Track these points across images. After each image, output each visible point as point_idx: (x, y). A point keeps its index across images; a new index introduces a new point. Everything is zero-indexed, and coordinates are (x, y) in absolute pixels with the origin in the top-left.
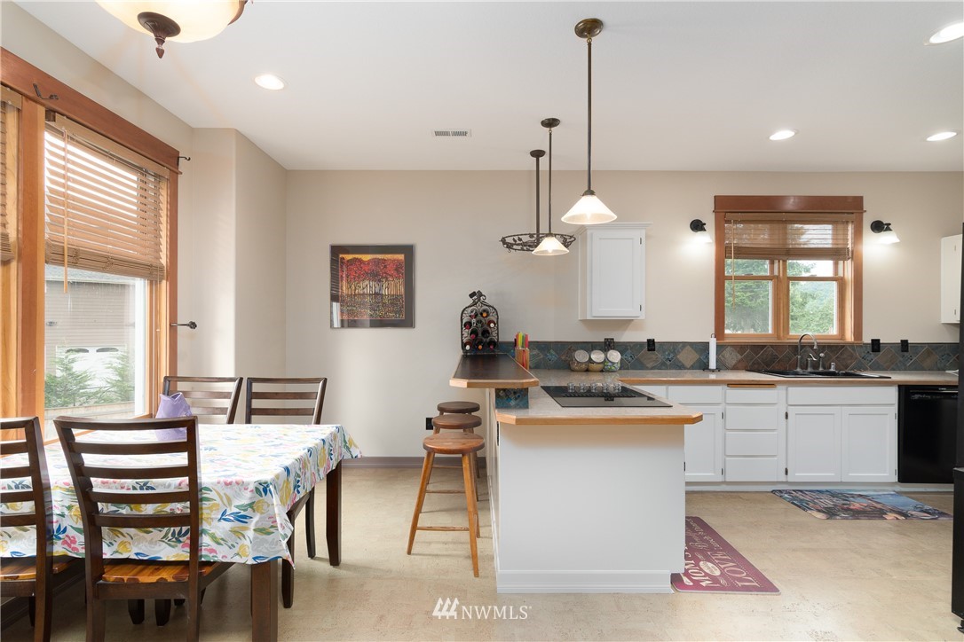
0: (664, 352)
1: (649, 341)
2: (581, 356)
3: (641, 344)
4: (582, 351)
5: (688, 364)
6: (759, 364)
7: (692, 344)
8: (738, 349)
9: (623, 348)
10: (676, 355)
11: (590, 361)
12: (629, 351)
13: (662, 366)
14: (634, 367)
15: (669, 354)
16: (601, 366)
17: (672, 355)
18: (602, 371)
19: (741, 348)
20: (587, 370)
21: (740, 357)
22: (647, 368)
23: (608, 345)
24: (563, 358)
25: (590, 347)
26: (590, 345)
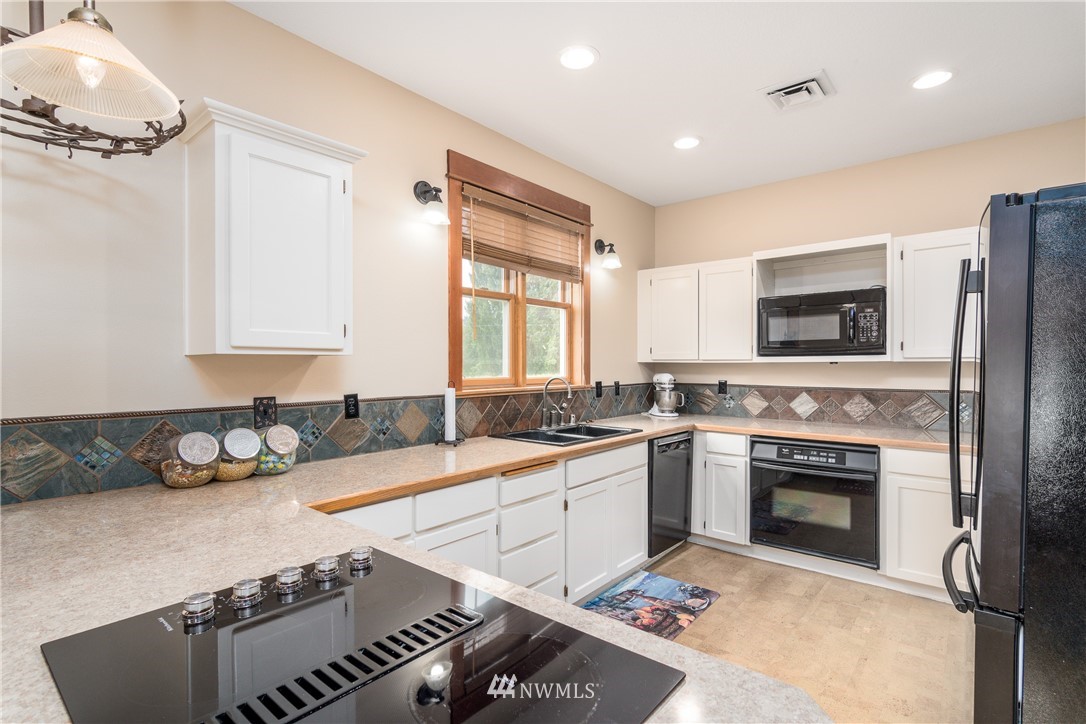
0: (375, 418)
1: (347, 397)
2: (196, 448)
3: (333, 405)
4: (199, 435)
5: (412, 435)
6: (501, 424)
7: (418, 400)
8: (478, 404)
9: (297, 416)
10: (393, 420)
11: (225, 457)
12: (310, 422)
13: (373, 445)
14: (321, 455)
15: (383, 421)
16: (252, 465)
17: (387, 423)
18: (252, 476)
19: (481, 401)
20: (214, 480)
21: (481, 416)
22: (345, 454)
23: (264, 414)
24: (138, 455)
25: (218, 421)
26: (218, 415)
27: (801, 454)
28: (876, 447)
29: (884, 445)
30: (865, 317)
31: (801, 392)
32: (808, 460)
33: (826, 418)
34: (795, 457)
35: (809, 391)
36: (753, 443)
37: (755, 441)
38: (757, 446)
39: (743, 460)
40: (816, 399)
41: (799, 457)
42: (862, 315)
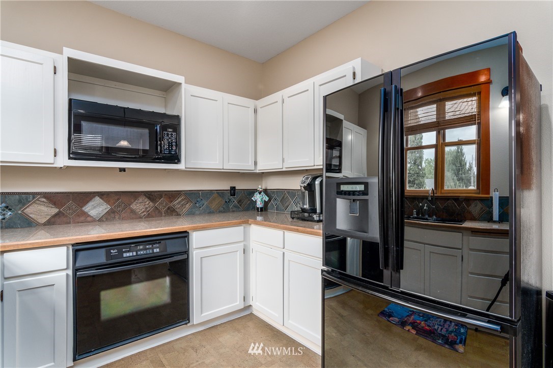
27: (129, 251)
28: (186, 232)
29: (190, 230)
30: (168, 134)
31: (94, 197)
32: (137, 255)
33: (117, 217)
34: (125, 255)
35: (101, 195)
36: (76, 252)
37: (79, 249)
38: (81, 254)
39: (64, 273)
40: (108, 202)
41: (128, 254)
42: (166, 133)
